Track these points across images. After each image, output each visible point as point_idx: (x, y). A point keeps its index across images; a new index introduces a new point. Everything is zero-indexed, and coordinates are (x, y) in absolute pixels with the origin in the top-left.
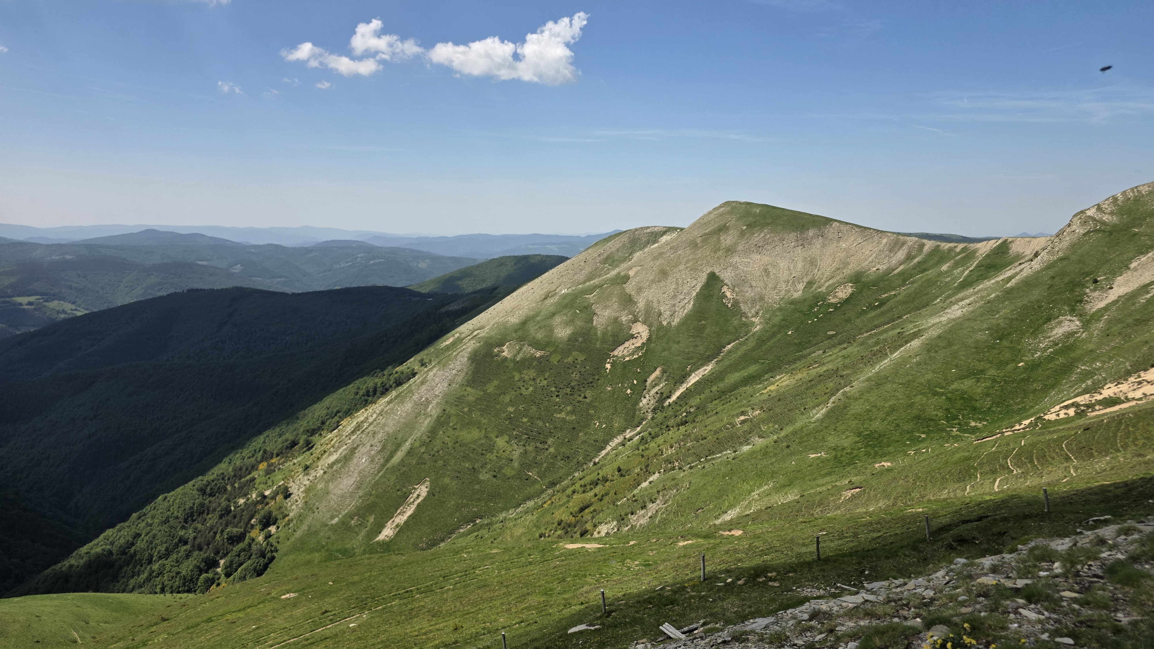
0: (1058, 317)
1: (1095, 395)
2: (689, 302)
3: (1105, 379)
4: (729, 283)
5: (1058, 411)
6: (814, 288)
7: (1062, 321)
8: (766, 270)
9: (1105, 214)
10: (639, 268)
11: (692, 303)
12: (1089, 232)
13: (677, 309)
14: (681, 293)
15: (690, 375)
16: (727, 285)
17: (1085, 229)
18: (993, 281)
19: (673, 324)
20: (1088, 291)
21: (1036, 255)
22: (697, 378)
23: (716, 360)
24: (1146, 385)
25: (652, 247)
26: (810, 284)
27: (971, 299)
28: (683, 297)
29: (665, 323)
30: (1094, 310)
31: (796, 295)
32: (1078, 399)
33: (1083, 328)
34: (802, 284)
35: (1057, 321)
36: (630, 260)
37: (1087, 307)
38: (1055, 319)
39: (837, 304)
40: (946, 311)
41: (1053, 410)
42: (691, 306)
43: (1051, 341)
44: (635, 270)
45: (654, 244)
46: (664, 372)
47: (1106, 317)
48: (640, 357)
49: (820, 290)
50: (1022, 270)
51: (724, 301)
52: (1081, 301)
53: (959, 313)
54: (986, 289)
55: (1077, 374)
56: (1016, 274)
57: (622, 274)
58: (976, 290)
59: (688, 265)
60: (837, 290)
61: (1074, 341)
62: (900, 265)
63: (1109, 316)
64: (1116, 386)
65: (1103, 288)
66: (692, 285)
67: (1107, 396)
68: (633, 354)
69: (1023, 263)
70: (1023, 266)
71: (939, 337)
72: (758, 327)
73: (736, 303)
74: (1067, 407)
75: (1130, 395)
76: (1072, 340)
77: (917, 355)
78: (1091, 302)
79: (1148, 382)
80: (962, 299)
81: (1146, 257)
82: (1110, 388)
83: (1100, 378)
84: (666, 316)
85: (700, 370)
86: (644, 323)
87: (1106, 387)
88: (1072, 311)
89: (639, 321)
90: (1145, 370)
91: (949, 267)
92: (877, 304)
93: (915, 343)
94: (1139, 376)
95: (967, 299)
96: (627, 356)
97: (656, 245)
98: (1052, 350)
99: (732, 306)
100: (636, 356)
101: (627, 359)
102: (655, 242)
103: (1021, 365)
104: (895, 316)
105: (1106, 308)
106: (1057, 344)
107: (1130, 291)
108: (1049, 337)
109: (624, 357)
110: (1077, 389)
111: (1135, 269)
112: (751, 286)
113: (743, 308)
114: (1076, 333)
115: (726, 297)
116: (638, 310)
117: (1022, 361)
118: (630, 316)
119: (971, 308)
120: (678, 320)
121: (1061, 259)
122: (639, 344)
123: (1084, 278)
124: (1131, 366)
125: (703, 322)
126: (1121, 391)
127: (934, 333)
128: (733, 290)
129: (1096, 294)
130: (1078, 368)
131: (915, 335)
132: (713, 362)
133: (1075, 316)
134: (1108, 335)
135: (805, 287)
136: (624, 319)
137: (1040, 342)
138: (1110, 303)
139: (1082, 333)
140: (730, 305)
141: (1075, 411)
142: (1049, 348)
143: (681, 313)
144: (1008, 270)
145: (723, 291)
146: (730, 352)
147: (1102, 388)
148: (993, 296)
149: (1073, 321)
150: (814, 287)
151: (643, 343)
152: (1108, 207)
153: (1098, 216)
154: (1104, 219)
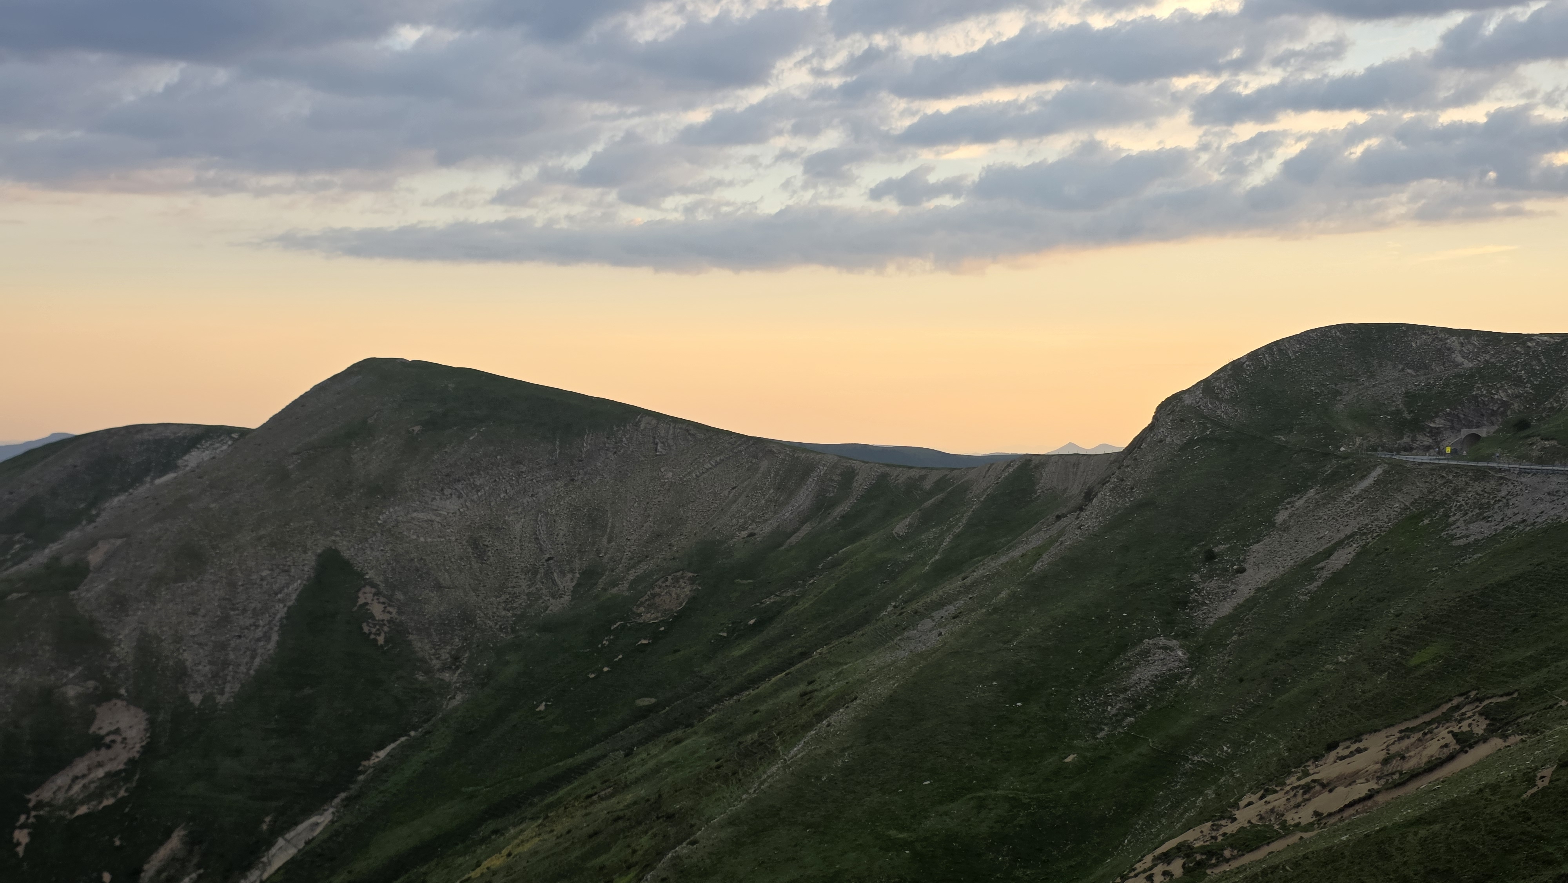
0: (1141, 641)
1: (1223, 822)
2: (266, 637)
3: (1240, 783)
4: (379, 580)
5: (1151, 869)
6: (600, 586)
7: (1149, 651)
8: (475, 543)
9: (1221, 401)
10: (119, 542)
11: (275, 637)
12: (1190, 443)
13: (232, 656)
14: (245, 610)
15: (270, 844)
16: (373, 585)
17: (1184, 435)
18: (1004, 559)
19: (221, 700)
20: (1196, 577)
21: (1089, 496)
22: (292, 852)
23: (343, 795)
24: (1320, 793)
25: (158, 481)
26: (590, 575)
27: (960, 603)
28: (249, 622)
29: (196, 699)
30: (1212, 621)
31: (556, 606)
32: (1190, 836)
33: (1190, 666)
34: (569, 576)
35: (1138, 650)
36: (91, 520)
37: (1198, 614)
38: (1135, 645)
39: (658, 625)
40: (906, 634)
41: (1139, 867)
42: (272, 646)
43: (1129, 700)
44: (104, 548)
45: (162, 473)
46: (192, 841)
47: (1235, 638)
48: (121, 802)
49: (615, 590)
50: (1061, 533)
51: (366, 629)
52: (1185, 602)
53: (933, 640)
54: (989, 578)
55: (1185, 774)
56: (1052, 541)
57: (67, 560)
58: (968, 581)
59: (262, 532)
60: (657, 590)
61: (1176, 695)
62: (803, 523)
63: (1241, 634)
64: (1261, 798)
65: (1226, 570)
66: (276, 587)
67: (1246, 825)
68: (99, 794)
69: (1064, 516)
70: (1064, 522)
71: (892, 700)
72: (459, 697)
73: (398, 632)
74: (1166, 858)
75: (1292, 818)
76: (1170, 695)
77: (844, 750)
78: (1204, 604)
79: (1324, 786)
80: (940, 604)
81: (1304, 498)
82: (1250, 804)
83: (1231, 781)
84: (199, 679)
85: (301, 828)
86: (134, 700)
87: (1242, 803)
88: (1169, 625)
89: (119, 697)
90: (1317, 758)
91: (910, 526)
92: (752, 622)
93: (841, 718)
94: (1306, 774)
95: (950, 603)
96: (82, 803)
97: (171, 476)
98: (1132, 719)
99: (387, 641)
100: (108, 802)
101: (83, 810)
102: (168, 466)
103: (1069, 759)
104: (796, 652)
105: (1234, 618)
106: (1142, 705)
107: (1277, 575)
108: (1125, 690)
109: (71, 804)
110: (1186, 810)
111: (1285, 527)
112: (439, 587)
113: (417, 645)
114: (1179, 677)
115: (372, 617)
116: (114, 665)
117: (1071, 749)
118: (91, 684)
119: (958, 626)
120: (237, 687)
121: (1140, 506)
122: (117, 766)
123: (1187, 549)
124: (1289, 750)
125: (308, 691)
126: (1272, 811)
127: (883, 690)
128: (390, 598)
129: (1212, 585)
130: (1187, 760)
131: (842, 699)
132: (337, 801)
133: (1176, 637)
134: (1241, 680)
135: (579, 585)
136: (71, 691)
137: (1106, 704)
138: (1242, 605)
139: (1191, 677)
140: (381, 640)
141: (1183, 866)
142: (1126, 715)
143: (243, 669)
144: (1034, 533)
145: (361, 601)
146: (383, 769)
147: (1236, 806)
148: (1003, 595)
149: (1171, 649)
150: (602, 582)
151: (131, 762)
152: (1226, 386)
153: (1206, 407)
154: (1219, 412)
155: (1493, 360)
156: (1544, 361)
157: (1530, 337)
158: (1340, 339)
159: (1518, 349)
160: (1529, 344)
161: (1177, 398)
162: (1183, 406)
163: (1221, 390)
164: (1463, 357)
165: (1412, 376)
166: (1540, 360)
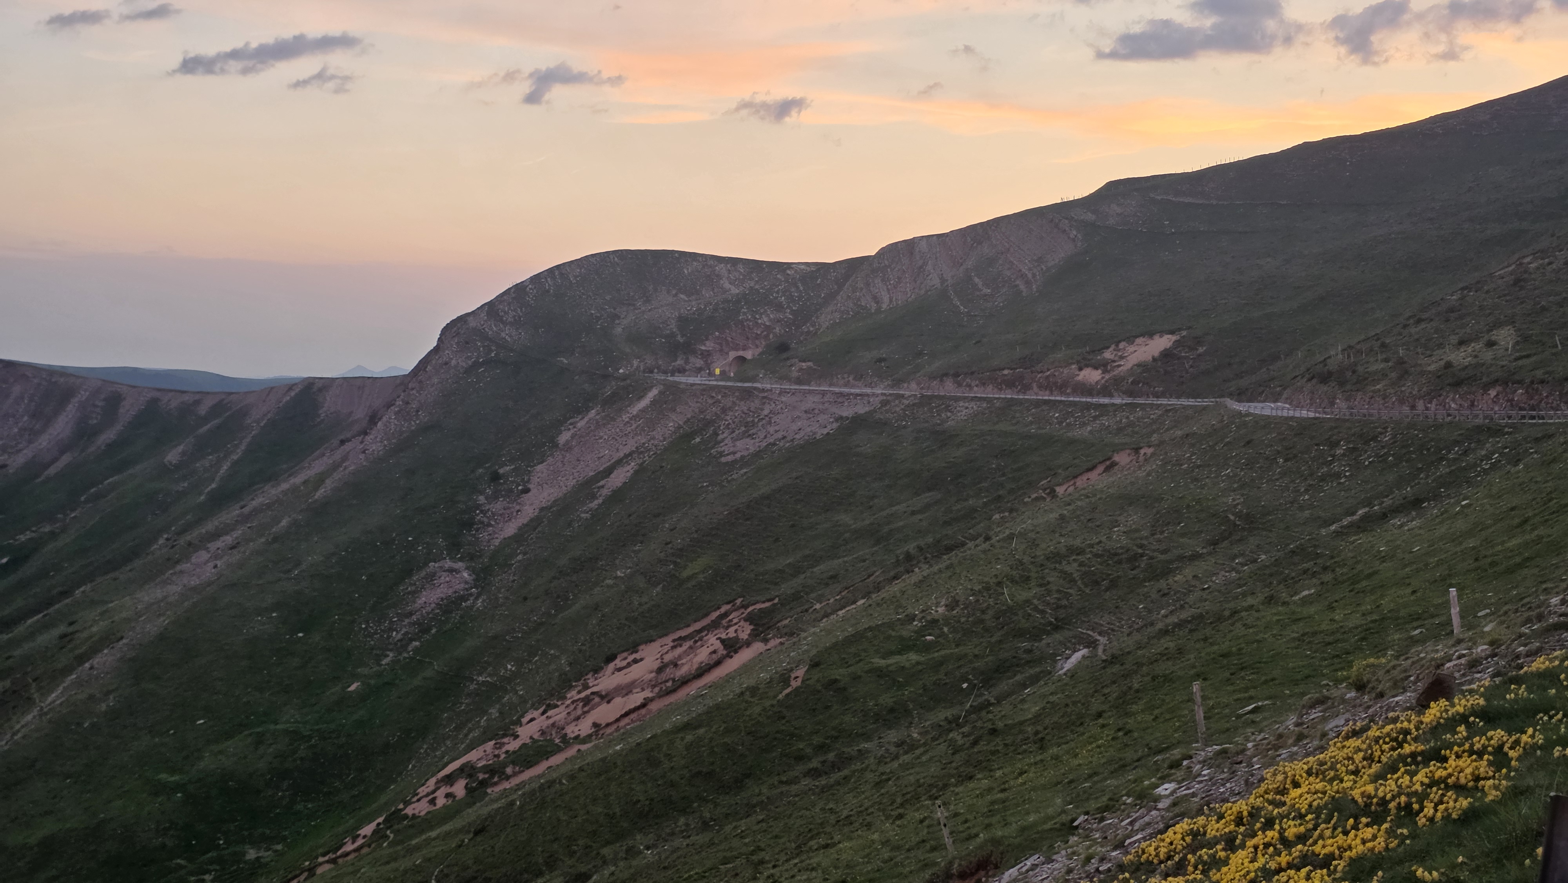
0: (426, 564)
1: (506, 740)
3: (523, 700)
5: (434, 792)
7: (434, 574)
9: (505, 323)
12: (477, 365)
17: (468, 358)
18: (285, 486)
20: (482, 499)
21: (373, 419)
24: (599, 704)
27: (237, 533)
30: (497, 542)
32: (472, 756)
33: (476, 587)
35: (423, 574)
37: (483, 536)
38: (420, 569)
40: (179, 568)
41: (422, 791)
43: (414, 624)
47: (520, 557)
50: (345, 458)
52: (469, 524)
53: (208, 572)
54: (269, 506)
55: (469, 695)
56: (335, 467)
58: (246, 510)
61: (462, 617)
62: (62, 452)
63: (525, 554)
64: (543, 713)
65: (511, 491)
67: (528, 741)
69: (349, 440)
70: (348, 446)
71: (162, 637)
74: (449, 780)
75: (571, 731)
76: (456, 616)
77: (109, 692)
78: (489, 525)
79: (602, 697)
80: (215, 535)
81: (586, 419)
82: (532, 720)
83: (515, 699)
87: (524, 720)
88: (454, 547)
90: (597, 670)
91: (183, 453)
92: (4, 561)
93: (105, 659)
94: (586, 687)
95: (227, 534)
98: (417, 643)
103: (353, 688)
104: (55, 591)
105: (519, 538)
106: (427, 630)
107: (561, 494)
108: (411, 614)
110: (470, 731)
111: (568, 448)
114: (464, 598)
117: (355, 677)
119: (236, 557)
121: (426, 429)
123: (473, 471)
124: (570, 664)
126: (553, 725)
127: (152, 627)
129: (498, 506)
130: (472, 680)
131: (108, 639)
133: (461, 560)
134: (525, 599)
137: (391, 629)
138: (526, 525)
139: (477, 598)
141: (466, 787)
142: (412, 640)
144: (318, 458)
147: (519, 723)
148: (284, 523)
149: (457, 571)
152: (509, 309)
153: (491, 329)
154: (503, 335)
155: (757, 287)
156: (801, 288)
157: (789, 265)
158: (618, 264)
159: (778, 276)
160: (789, 272)
161: (461, 320)
162: (467, 329)
163: (505, 312)
164: (730, 283)
165: (685, 301)
166: (798, 287)
